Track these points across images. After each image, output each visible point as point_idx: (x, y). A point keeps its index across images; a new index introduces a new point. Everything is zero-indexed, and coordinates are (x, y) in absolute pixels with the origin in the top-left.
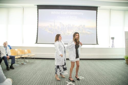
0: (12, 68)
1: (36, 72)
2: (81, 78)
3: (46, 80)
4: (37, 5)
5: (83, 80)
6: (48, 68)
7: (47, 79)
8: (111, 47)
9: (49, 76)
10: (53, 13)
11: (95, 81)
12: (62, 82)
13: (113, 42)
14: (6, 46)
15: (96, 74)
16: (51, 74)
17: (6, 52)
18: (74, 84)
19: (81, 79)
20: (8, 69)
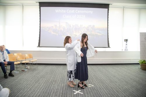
0: (11, 75)
1: (39, 80)
2: (90, 86)
3: (50, 89)
4: (39, 2)
5: (93, 88)
6: (52, 75)
7: (51, 87)
8: (124, 50)
9: (54, 85)
10: (58, 12)
11: (106, 89)
12: (69, 91)
13: (126, 44)
14: (3, 50)
15: (107, 81)
16: (56, 81)
17: (3, 57)
18: (82, 93)
19: (90, 88)
20: (5, 77)
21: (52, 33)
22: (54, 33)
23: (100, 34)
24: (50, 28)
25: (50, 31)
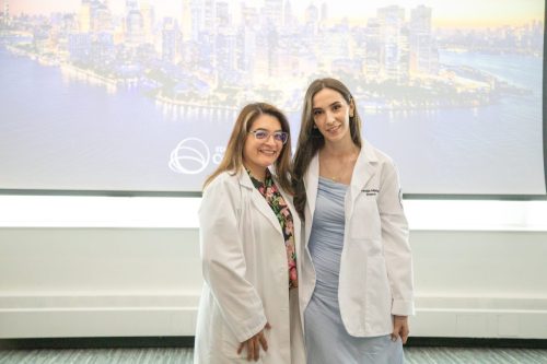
21: (69, 71)
22: (82, 75)
23: (480, 85)
24: (47, 27)
25: (50, 55)
